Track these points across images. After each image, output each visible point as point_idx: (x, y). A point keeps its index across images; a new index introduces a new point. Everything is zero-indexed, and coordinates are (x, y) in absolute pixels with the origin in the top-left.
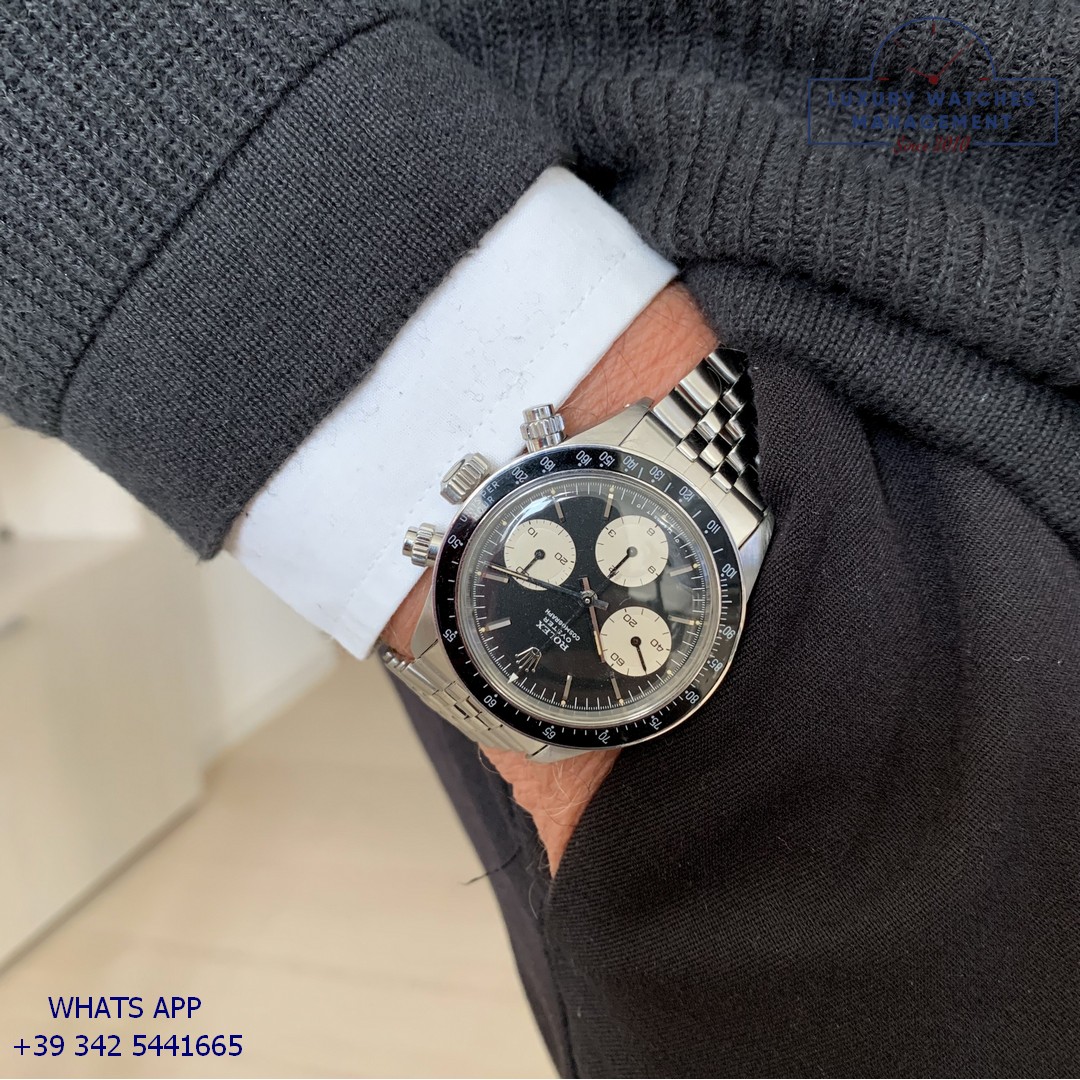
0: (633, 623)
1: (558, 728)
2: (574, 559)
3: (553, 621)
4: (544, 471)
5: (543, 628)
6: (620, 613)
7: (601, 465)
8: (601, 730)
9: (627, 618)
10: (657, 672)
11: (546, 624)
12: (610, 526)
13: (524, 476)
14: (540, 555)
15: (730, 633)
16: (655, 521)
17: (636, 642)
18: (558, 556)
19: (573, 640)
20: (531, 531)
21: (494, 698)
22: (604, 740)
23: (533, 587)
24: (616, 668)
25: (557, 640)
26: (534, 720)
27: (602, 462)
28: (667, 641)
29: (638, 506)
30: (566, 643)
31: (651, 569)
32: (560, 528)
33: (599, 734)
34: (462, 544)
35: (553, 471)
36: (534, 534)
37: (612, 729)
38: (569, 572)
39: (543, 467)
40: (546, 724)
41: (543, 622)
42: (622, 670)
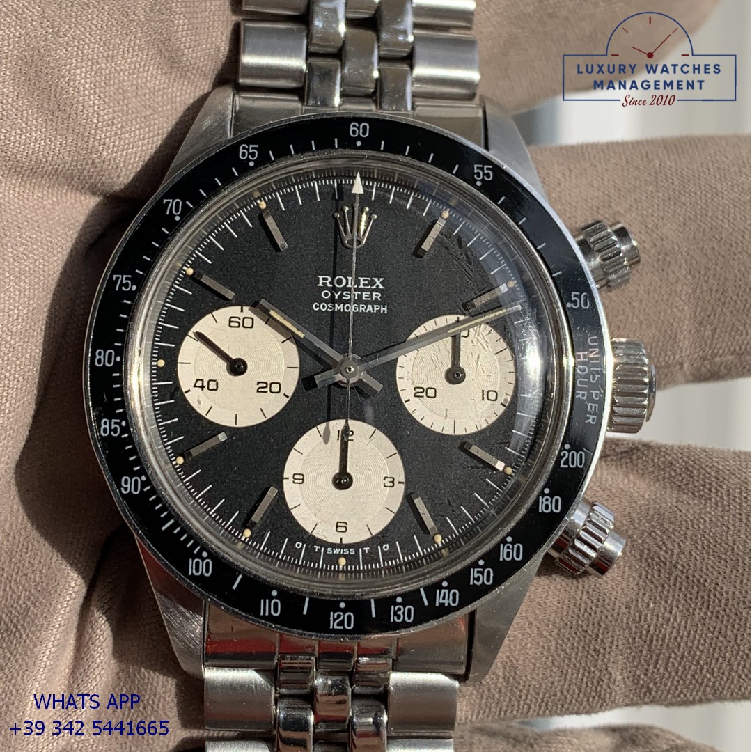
0: (263, 387)
1: (244, 169)
2: (409, 407)
3: (367, 303)
4: (547, 491)
5: (373, 283)
6: (290, 387)
7: (481, 562)
8: (187, 214)
9: (275, 388)
10: (177, 349)
11: (372, 291)
12: (400, 490)
13: (566, 462)
14: (455, 375)
15: (129, 485)
16: (349, 546)
17: (237, 367)
18: (431, 393)
19: (321, 300)
20: (492, 396)
21: (359, 138)
22: (172, 203)
23: (430, 325)
24: (234, 311)
25: (340, 282)
26: (282, 153)
27: (484, 567)
28: (199, 401)
29: (386, 547)
30: (325, 287)
31: (300, 479)
32: (460, 432)
33: (184, 205)
34: (569, 305)
35: (537, 502)
36: (485, 395)
37: (174, 227)
38: (400, 384)
39: (551, 495)
40: (263, 160)
41: (377, 290)
42: (224, 314)
